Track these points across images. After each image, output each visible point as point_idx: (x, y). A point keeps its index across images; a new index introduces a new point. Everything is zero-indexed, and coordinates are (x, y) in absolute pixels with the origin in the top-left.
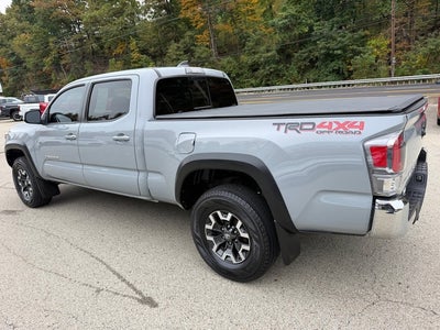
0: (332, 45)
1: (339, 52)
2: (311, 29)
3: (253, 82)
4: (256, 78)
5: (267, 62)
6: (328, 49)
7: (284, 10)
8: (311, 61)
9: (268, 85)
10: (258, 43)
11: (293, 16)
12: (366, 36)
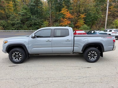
0: (36, 22)
1: (38, 23)
2: (30, 17)
3: (13, 29)
4: (14, 28)
5: (18, 23)
6: (35, 22)
7: (22, 10)
8: (30, 25)
9: (18, 30)
10: (14, 18)
11: (25, 12)
12: (43, 21)
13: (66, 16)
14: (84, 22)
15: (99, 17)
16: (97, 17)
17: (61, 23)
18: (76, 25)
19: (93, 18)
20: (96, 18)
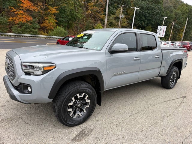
13: (22, 5)
14: (56, 21)
15: (79, 16)
16: (76, 16)
17: (11, 18)
18: (42, 25)
19: (70, 17)
20: (74, 18)
